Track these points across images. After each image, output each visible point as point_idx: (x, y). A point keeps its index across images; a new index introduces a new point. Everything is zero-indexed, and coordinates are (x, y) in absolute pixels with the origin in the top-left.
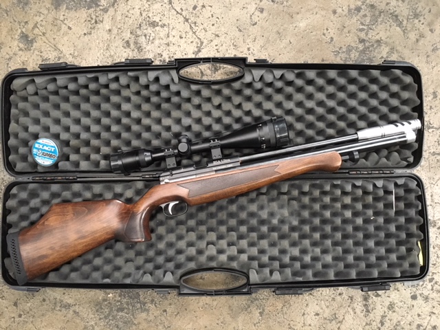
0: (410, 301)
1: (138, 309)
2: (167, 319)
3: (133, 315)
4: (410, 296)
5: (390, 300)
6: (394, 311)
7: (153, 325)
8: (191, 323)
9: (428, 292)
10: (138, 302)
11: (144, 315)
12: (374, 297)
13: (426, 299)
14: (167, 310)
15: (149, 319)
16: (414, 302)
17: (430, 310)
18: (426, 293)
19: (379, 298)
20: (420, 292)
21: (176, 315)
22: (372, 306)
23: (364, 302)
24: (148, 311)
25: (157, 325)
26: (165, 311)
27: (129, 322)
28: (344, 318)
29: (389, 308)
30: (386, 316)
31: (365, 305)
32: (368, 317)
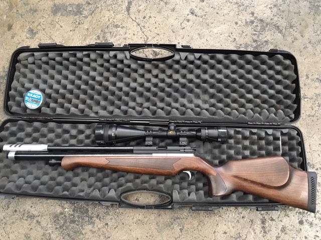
0: (298, 226)
1: (86, 222)
2: (108, 231)
3: (82, 226)
4: (298, 221)
5: (283, 224)
6: (286, 234)
7: (97, 235)
8: (126, 235)
9: (312, 219)
10: (87, 217)
11: (90, 227)
12: (270, 221)
13: (311, 224)
14: (109, 224)
15: (94, 230)
16: (302, 227)
17: (314, 234)
18: (310, 219)
19: (274, 222)
20: (306, 219)
21: (115, 228)
22: (268, 228)
23: (262, 225)
24: (94, 223)
25: (100, 236)
26: (107, 224)
27: (78, 231)
28: (246, 237)
29: (281, 230)
30: (280, 237)
31: (263, 227)
32: (265, 237)
